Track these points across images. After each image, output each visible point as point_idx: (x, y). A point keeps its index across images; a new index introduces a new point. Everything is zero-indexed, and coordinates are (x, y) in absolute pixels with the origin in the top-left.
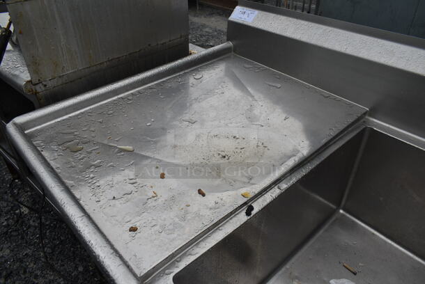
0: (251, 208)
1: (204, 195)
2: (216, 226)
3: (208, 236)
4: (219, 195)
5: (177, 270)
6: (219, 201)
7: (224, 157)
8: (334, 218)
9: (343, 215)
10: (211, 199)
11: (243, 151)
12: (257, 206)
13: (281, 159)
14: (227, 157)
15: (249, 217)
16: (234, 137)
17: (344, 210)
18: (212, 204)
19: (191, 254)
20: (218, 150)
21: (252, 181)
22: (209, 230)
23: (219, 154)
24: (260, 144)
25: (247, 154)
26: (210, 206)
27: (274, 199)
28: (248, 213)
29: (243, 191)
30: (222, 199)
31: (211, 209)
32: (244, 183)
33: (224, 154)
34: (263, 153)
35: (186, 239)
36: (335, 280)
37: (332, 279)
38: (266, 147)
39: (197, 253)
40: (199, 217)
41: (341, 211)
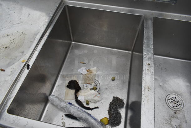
0: (28, 66)
1: (4, 71)
2: (16, 81)
3: (14, 87)
4: (11, 67)
5: (7, 108)
6: (13, 70)
7: (7, 47)
8: (71, 47)
9: (74, 44)
10: (8, 71)
11: (14, 40)
12: (31, 63)
13: (33, 37)
14: (8, 47)
15: (29, 70)
16: (7, 35)
17: (74, 41)
18: (10, 73)
19: (10, 98)
20: (2, 45)
21: (24, 53)
22: (13, 84)
23: (3, 47)
24: (21, 34)
25: (17, 41)
26: (9, 74)
27: (37, 57)
28: (28, 68)
29: (21, 60)
30: (14, 69)
31: (10, 75)
32: (21, 56)
33: (6, 46)
34: (24, 38)
35: (5, 94)
36: (79, 70)
37: (78, 70)
38: (24, 34)
39: (13, 96)
40: (6, 82)
41: (73, 42)
